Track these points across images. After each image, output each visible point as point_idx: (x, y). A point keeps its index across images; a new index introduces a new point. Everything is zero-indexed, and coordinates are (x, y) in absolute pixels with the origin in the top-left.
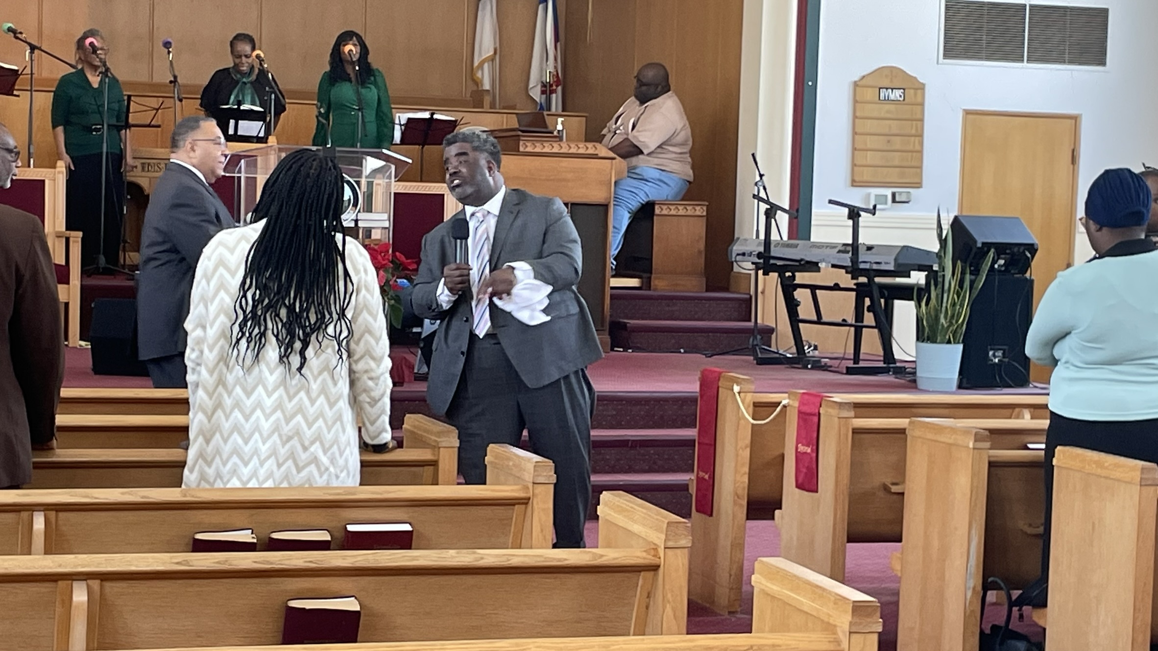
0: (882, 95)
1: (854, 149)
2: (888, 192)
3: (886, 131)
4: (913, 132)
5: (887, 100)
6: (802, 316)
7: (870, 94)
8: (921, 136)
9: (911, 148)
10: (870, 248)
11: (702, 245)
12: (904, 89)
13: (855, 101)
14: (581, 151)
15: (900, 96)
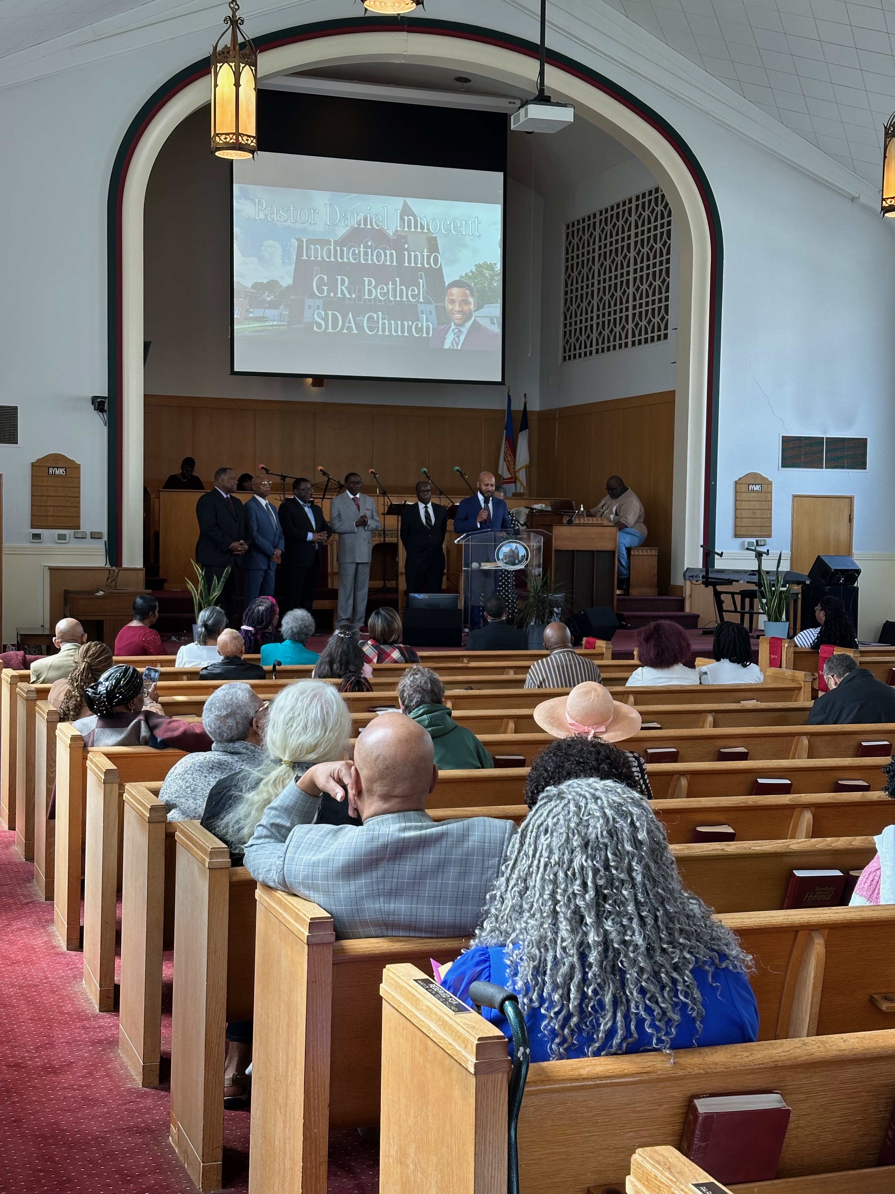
0: (750, 488)
1: (736, 517)
2: (754, 540)
3: (752, 507)
4: (767, 507)
5: (753, 490)
6: (725, 609)
7: (744, 488)
8: (771, 510)
9: (766, 516)
10: (768, 573)
11: (655, 571)
12: (761, 484)
13: (736, 492)
14: (595, 522)
15: (760, 488)
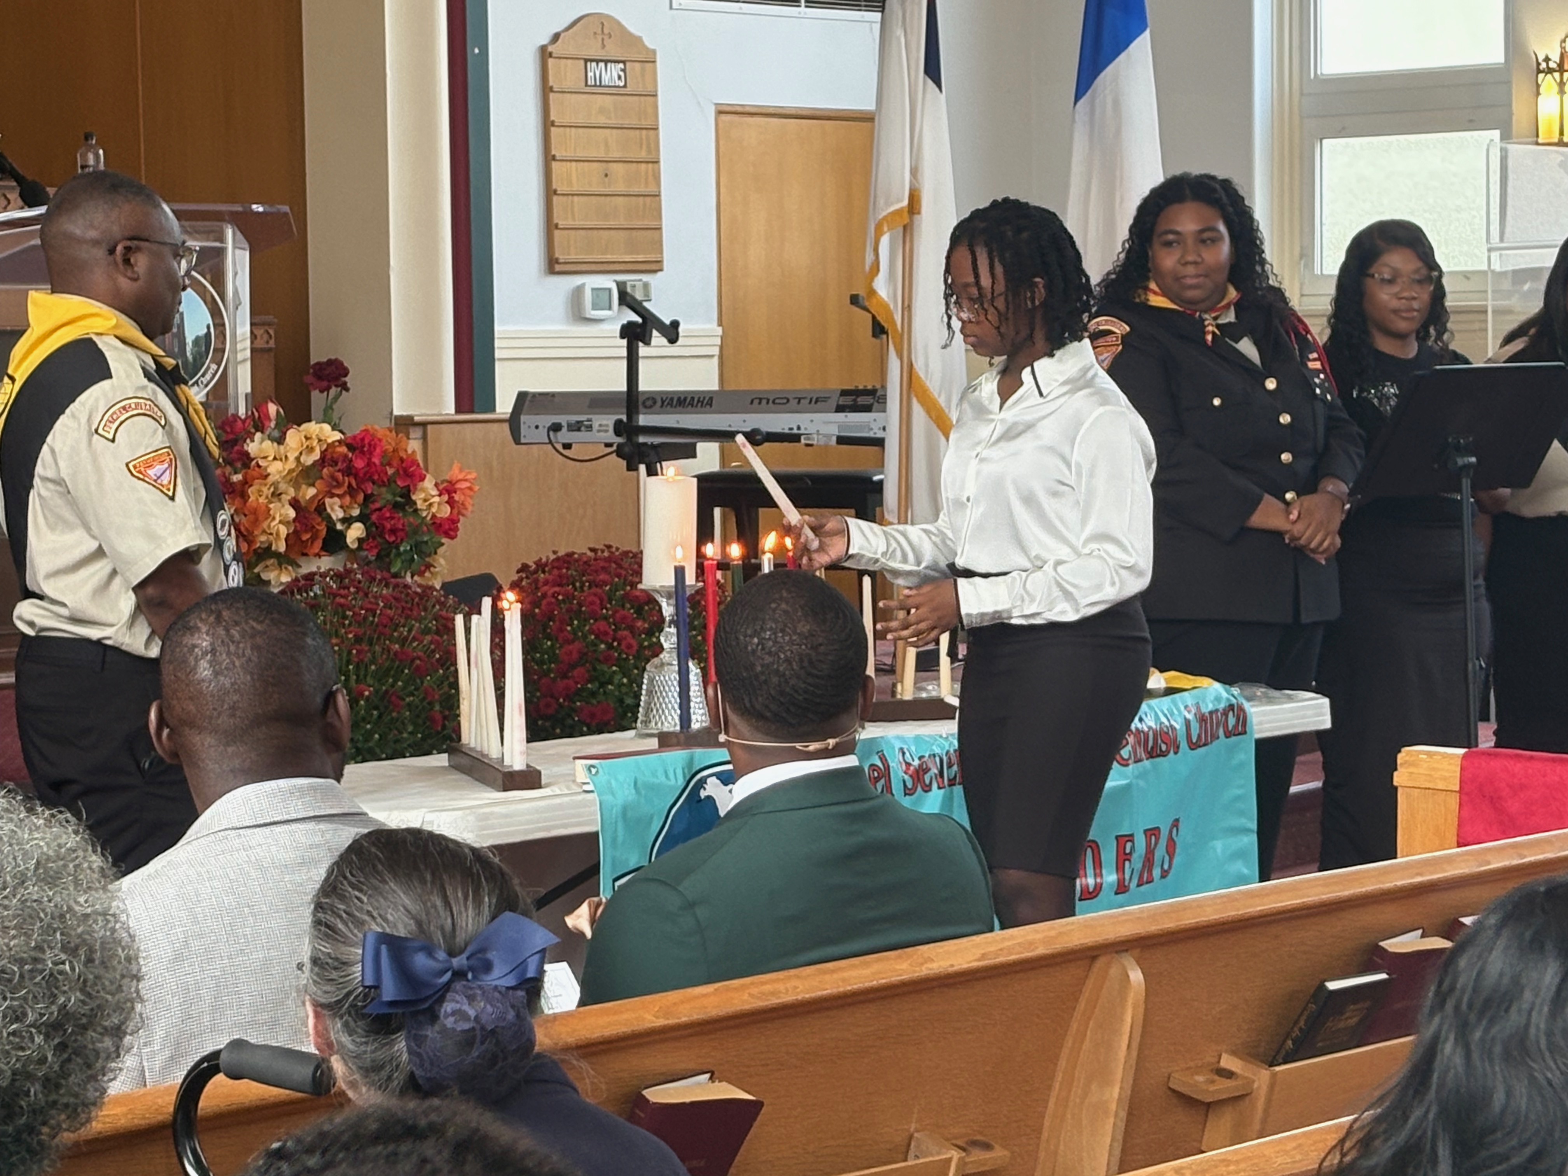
0: (590, 74)
1: (547, 192)
3: (599, 153)
4: (643, 155)
5: (599, 85)
7: (568, 74)
8: (657, 162)
9: (642, 189)
12: (624, 62)
13: (544, 90)
15: (619, 77)
